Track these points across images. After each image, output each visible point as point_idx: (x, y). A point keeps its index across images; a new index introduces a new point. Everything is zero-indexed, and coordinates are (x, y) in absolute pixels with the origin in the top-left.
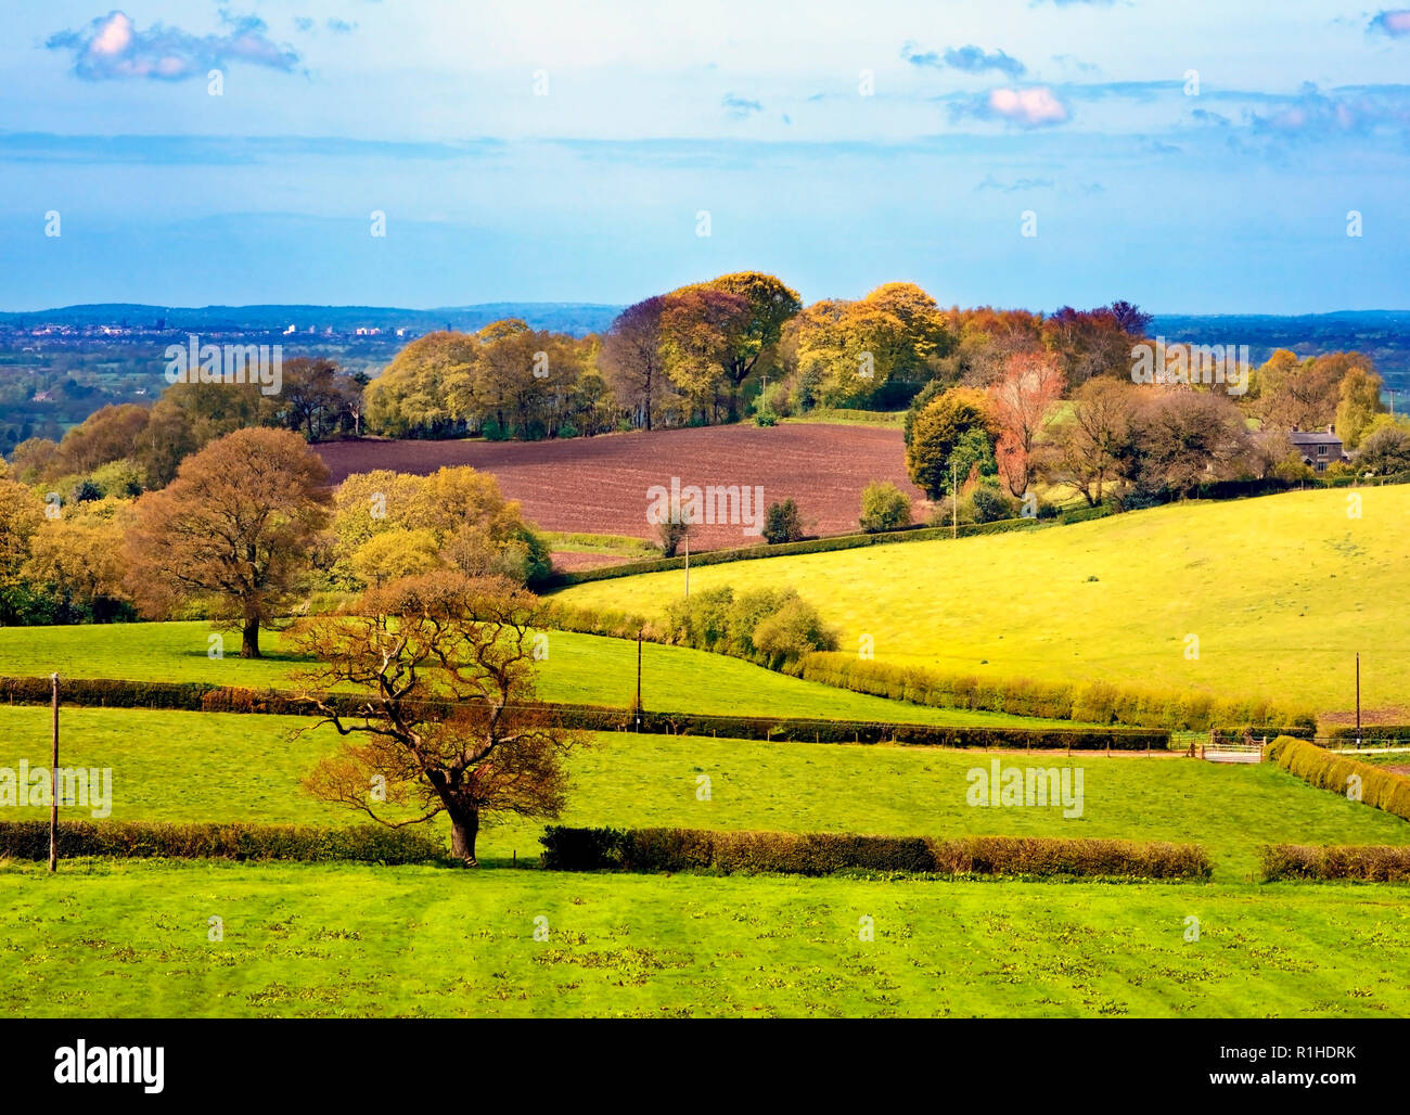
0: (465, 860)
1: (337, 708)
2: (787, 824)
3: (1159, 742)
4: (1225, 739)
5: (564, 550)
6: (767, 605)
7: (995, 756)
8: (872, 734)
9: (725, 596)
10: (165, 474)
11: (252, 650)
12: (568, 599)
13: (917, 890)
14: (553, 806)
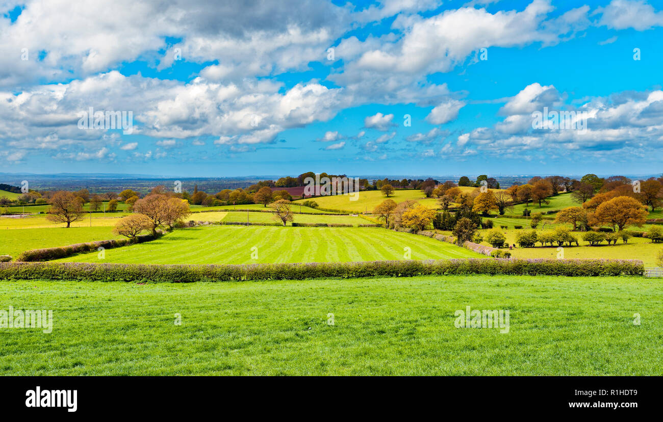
0: (285, 226)
1: (273, 212)
2: (314, 223)
3: (348, 215)
4: (354, 214)
5: (293, 197)
6: (312, 202)
7: (333, 216)
8: (322, 214)
9: (308, 201)
10: (257, 191)
11: (265, 207)
12: (293, 202)
13: (326, 228)
14: (293, 221)
